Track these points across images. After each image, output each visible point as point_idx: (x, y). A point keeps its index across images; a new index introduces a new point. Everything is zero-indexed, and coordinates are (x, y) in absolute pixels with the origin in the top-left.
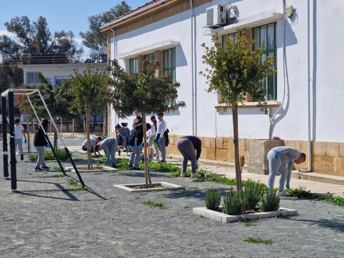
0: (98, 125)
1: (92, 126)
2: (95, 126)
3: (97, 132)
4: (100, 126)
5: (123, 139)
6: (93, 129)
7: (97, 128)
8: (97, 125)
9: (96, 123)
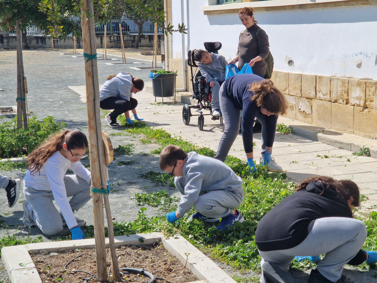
0: (146, 37)
1: (136, 38)
2: (142, 39)
3: (144, 48)
4: (148, 38)
5: (210, 88)
6: (138, 43)
7: (143, 42)
8: (143, 37)
9: (142, 34)
